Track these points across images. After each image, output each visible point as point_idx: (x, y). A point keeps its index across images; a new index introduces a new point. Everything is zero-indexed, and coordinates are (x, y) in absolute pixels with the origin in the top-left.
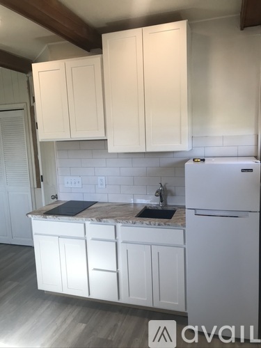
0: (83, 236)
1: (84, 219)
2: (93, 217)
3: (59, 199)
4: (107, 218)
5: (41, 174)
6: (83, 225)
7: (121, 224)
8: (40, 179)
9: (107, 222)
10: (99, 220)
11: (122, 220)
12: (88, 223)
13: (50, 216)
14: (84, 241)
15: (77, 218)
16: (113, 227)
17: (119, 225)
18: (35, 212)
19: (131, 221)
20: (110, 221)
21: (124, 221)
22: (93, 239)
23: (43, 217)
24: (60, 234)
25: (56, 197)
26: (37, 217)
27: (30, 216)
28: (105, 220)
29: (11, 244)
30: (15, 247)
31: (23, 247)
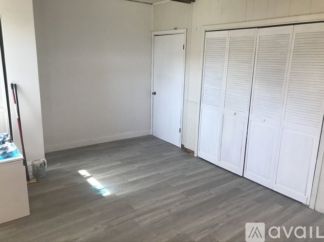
29: (272, 190)
30: (278, 195)
31: (290, 200)
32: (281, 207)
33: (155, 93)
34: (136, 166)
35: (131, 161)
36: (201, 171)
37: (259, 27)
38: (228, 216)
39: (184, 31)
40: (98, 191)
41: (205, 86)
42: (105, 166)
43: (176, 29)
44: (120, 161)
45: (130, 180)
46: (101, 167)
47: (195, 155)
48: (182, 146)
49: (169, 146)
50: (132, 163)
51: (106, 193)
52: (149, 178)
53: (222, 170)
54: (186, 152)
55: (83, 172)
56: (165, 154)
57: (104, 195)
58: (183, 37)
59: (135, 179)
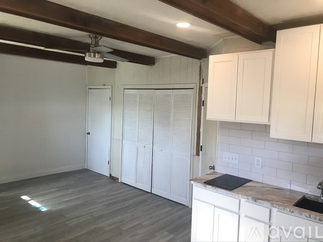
0: (237, 211)
1: (240, 196)
2: (249, 196)
3: (216, 171)
4: (262, 200)
5: (201, 144)
6: (238, 201)
7: (277, 209)
8: (199, 149)
9: (263, 204)
10: (255, 200)
11: (279, 205)
12: (243, 200)
13: (210, 187)
14: (238, 216)
15: (234, 194)
16: (269, 210)
17: (275, 210)
18: (196, 180)
19: (288, 210)
20: (266, 203)
21: (281, 208)
22: (246, 216)
23: (204, 186)
24: (216, 204)
25: (213, 168)
26: (199, 184)
27: (192, 182)
28: (261, 201)
29: (168, 199)
30: (172, 202)
31: (178, 204)
32: (171, 208)
33: (89, 134)
34: (70, 191)
35: (67, 188)
36: (121, 191)
37: (155, 89)
38: (133, 216)
39: (110, 87)
40: (38, 208)
41: (125, 127)
42: (44, 192)
43: (104, 85)
44: (57, 188)
45: (64, 200)
46: (41, 193)
47: (120, 181)
48: (110, 175)
49: (100, 176)
50: (68, 189)
51: (44, 209)
52: (79, 198)
53: (137, 190)
54: (113, 179)
55: (25, 198)
56: (95, 182)
57: (42, 210)
58: (109, 91)
59: (68, 199)
